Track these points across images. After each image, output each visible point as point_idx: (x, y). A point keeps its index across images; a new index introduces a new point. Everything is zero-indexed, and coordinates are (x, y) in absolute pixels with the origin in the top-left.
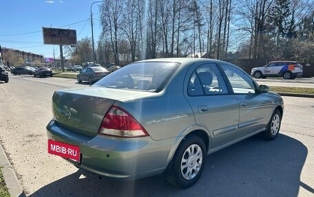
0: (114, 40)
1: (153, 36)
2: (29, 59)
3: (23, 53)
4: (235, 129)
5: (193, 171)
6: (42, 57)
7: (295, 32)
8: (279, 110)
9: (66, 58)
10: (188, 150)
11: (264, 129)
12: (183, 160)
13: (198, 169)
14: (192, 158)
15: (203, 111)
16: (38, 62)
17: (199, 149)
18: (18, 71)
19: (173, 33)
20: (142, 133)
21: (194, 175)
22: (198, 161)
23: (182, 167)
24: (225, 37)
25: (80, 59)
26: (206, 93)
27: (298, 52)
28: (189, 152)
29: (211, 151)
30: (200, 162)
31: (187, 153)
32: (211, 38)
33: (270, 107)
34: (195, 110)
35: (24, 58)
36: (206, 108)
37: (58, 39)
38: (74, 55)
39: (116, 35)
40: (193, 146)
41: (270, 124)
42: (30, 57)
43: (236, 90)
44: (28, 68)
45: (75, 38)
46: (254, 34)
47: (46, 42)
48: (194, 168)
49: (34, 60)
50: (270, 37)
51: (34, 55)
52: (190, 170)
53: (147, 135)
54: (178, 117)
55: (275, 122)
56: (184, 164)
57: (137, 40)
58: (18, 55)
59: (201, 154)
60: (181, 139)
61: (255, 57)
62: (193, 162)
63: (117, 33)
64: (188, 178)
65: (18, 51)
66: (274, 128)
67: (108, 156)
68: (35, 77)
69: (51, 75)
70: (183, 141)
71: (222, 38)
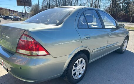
0: (48, 4)
1: (66, 3)
2: (12, 13)
3: (9, 10)
4: (105, 48)
5: (80, 74)
6: (17, 12)
7: (130, 2)
8: (127, 38)
9: (27, 13)
10: (77, 62)
11: (119, 48)
12: (74, 68)
13: (83, 72)
14: (80, 66)
15: (87, 38)
16: (16, 14)
17: (84, 61)
18: (6, 18)
19: (75, 1)
20: (45, 53)
21: (80, 76)
22: (83, 68)
23: (73, 72)
24: (98, 3)
25: (34, 13)
26: (89, 27)
27: (132, 11)
28: (78, 63)
29: (91, 61)
30: (84, 68)
31: (76, 63)
32: (92, 4)
33: (123, 36)
34: (82, 38)
35: (9, 12)
36: (88, 36)
37: (23, 3)
38: (31, 11)
39: (49, 2)
40: (80, 60)
41: (122, 45)
42: (12, 12)
43: (106, 27)
44: (11, 17)
45: (31, 3)
46: (112, 2)
47: (18, 5)
48: (81, 72)
49: (14, 13)
50: (119, 4)
51: (14, 11)
52: (78, 73)
53: (48, 54)
54: (74, 41)
55: (125, 44)
56: (74, 70)
57: (59, 4)
58: (7, 11)
59: (85, 64)
60: (72, 56)
61: (112, 13)
62: (80, 68)
63: (50, 1)
64: (76, 78)
65: (7, 9)
66: (124, 47)
67: (21, 68)
68: (13, 20)
69: (20, 20)
70: (73, 57)
71: (97, 4)
